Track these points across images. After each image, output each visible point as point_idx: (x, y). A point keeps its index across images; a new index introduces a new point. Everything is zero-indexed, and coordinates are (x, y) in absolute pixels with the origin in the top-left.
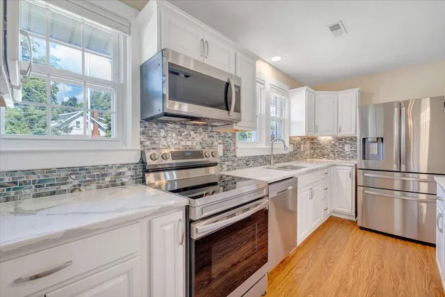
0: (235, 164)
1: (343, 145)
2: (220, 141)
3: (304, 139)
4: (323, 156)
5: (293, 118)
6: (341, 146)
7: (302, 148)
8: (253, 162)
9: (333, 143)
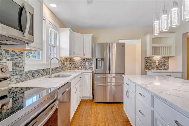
0: (23, 77)
1: (85, 62)
2: (8, 58)
3: (66, 58)
4: (76, 68)
5: (62, 46)
6: (84, 63)
7: (66, 64)
8: (37, 74)
9: (81, 61)
